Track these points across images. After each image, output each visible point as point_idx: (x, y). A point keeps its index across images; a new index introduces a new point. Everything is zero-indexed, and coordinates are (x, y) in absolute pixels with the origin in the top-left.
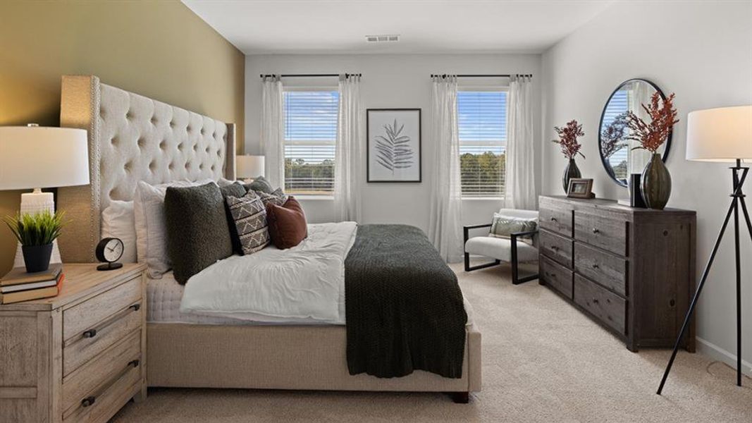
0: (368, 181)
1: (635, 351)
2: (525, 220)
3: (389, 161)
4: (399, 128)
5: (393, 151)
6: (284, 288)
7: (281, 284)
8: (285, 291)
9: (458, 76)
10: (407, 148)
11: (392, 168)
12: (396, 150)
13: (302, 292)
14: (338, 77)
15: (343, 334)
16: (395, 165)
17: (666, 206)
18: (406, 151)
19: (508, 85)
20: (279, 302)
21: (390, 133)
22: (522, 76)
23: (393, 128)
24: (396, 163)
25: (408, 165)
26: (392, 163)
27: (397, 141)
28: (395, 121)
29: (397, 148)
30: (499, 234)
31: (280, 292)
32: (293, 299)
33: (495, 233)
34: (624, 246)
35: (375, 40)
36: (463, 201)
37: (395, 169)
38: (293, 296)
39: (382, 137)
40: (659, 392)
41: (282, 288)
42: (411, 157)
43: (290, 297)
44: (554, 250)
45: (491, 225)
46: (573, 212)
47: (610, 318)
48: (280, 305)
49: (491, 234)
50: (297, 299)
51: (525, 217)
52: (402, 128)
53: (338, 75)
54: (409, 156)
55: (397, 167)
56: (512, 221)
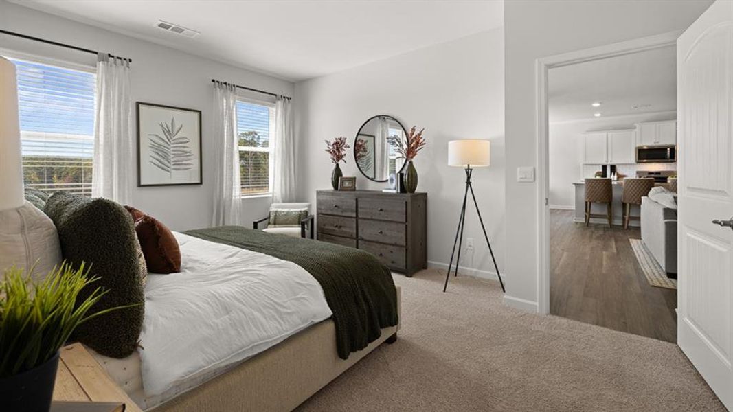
0: (139, 185)
1: (411, 277)
2: (299, 210)
3: (166, 162)
4: (177, 128)
5: (171, 151)
6: (273, 303)
7: (269, 302)
8: (276, 306)
9: (238, 86)
10: (185, 149)
11: (169, 169)
12: (173, 151)
13: (292, 301)
14: (96, 55)
15: (331, 326)
16: (173, 167)
17: (416, 191)
18: (186, 152)
19: (275, 103)
20: (276, 319)
21: (168, 132)
22: (284, 97)
23: (170, 128)
24: (174, 165)
25: (188, 166)
26: (169, 165)
27: (175, 141)
28: (173, 120)
29: (175, 149)
30: (278, 224)
31: (272, 309)
32: (289, 311)
33: (275, 224)
34: (405, 216)
35: (167, 27)
36: (243, 199)
37: (173, 171)
38: (286, 308)
39: (157, 136)
40: (445, 291)
41: (271, 304)
42: (190, 159)
43: (285, 310)
44: (336, 229)
45: (269, 218)
46: (357, 200)
47: (393, 262)
48: (279, 323)
49: (269, 226)
50: (293, 310)
51: (298, 208)
52: (181, 128)
53: (96, 53)
54: (189, 157)
55: (176, 169)
56: (288, 212)
